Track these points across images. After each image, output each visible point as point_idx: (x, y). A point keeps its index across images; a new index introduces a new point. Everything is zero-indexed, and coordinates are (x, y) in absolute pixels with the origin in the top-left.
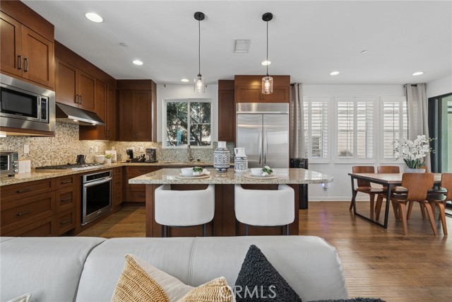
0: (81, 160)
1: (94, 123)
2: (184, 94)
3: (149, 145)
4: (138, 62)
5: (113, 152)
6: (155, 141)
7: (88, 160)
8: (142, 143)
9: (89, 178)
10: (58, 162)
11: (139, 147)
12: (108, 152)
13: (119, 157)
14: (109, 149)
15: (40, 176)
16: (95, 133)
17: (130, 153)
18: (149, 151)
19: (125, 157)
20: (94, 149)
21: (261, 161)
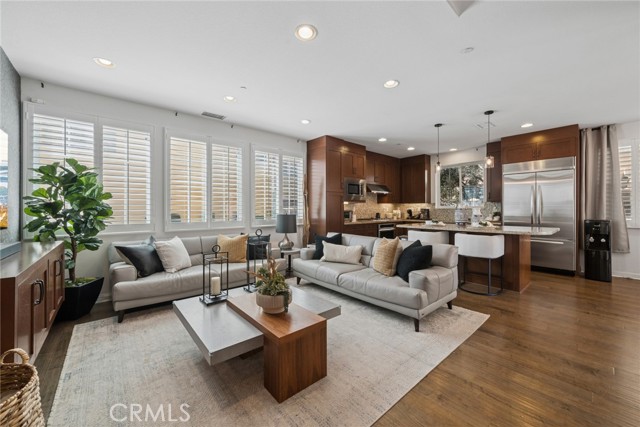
1: (385, 193)
3: (424, 206)
4: (411, 149)
5: (398, 212)
6: (429, 202)
7: (382, 216)
8: (419, 204)
9: (382, 227)
10: (367, 217)
11: (417, 208)
12: (395, 211)
13: (402, 215)
14: (396, 209)
15: (360, 223)
16: (386, 199)
17: (410, 212)
18: (423, 211)
19: (407, 215)
20: (386, 209)
21: (534, 222)
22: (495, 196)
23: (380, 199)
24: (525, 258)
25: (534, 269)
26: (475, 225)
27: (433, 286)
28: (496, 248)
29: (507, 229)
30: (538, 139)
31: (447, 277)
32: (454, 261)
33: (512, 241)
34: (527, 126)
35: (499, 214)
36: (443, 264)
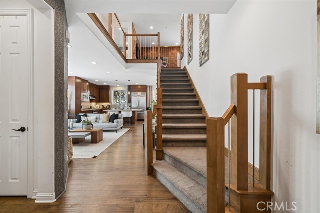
0: (91, 107)
1: (94, 99)
2: (119, 89)
3: (108, 104)
6: (110, 102)
7: (93, 107)
9: (94, 112)
10: (87, 108)
11: (106, 104)
13: (100, 107)
14: (97, 105)
16: (94, 101)
17: (103, 106)
18: (108, 105)
19: (102, 107)
20: (94, 104)
21: (138, 108)
22: (130, 101)
23: (92, 101)
24: (136, 118)
25: (138, 120)
26: (126, 109)
27: (120, 122)
28: (130, 114)
29: (133, 110)
30: (139, 87)
31: (121, 121)
32: (123, 118)
33: (134, 112)
34: (137, 84)
35: (131, 106)
36: (121, 118)
